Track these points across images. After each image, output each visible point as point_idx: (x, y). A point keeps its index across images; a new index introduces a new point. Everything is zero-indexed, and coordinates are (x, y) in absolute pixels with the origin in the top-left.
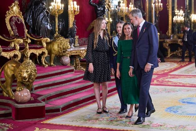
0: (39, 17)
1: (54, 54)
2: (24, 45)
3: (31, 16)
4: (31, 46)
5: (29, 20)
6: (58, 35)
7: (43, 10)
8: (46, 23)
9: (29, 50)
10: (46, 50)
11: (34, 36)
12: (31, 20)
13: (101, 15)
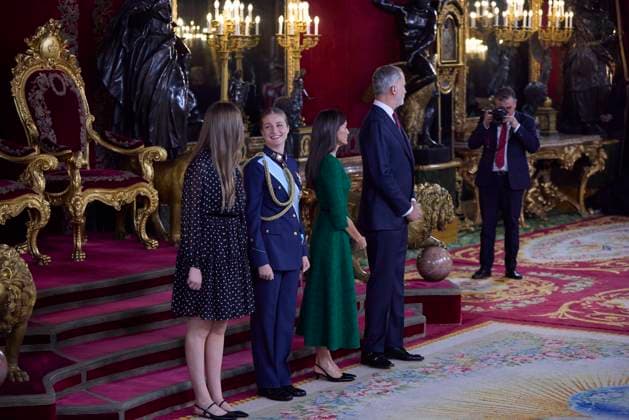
0: (146, 66)
2: (66, 174)
4: (93, 179)
5: (111, 79)
7: (165, 41)
9: (83, 190)
10: (151, 188)
11: (114, 140)
12: (121, 79)
13: (416, 46)
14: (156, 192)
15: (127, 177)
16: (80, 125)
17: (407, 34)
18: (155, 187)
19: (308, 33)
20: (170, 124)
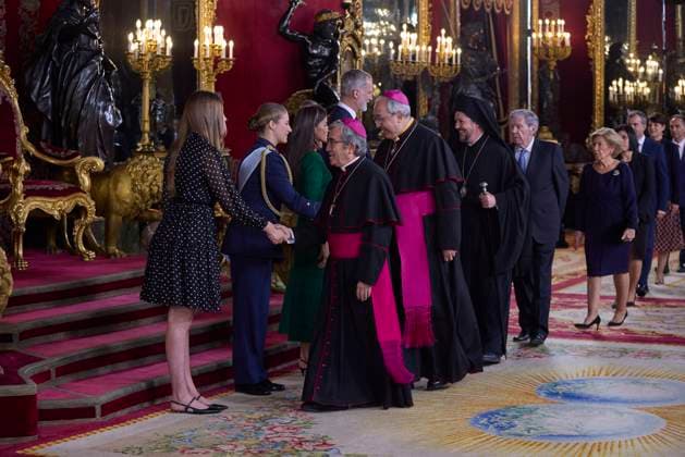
0: (74, 81)
1: (117, 213)
2: (8, 181)
3: (48, 77)
4: (34, 187)
5: (39, 95)
6: (149, 145)
7: (92, 57)
8: (101, 104)
9: (25, 198)
10: (89, 199)
11: (50, 151)
12: (48, 94)
13: (320, 75)
14: (93, 203)
15: (67, 186)
16: (15, 136)
17: (311, 63)
19: (224, 56)
20: (98, 140)
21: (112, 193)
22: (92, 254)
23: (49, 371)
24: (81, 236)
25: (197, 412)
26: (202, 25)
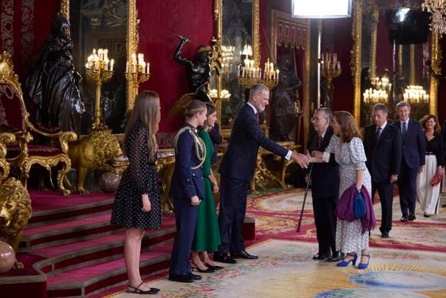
0: (57, 85)
1: (84, 167)
2: (18, 146)
3: (40, 83)
4: (34, 149)
5: (34, 93)
6: (100, 125)
7: (67, 71)
8: (73, 100)
9: (29, 157)
10: (67, 157)
11: (43, 128)
12: (40, 93)
13: (199, 85)
14: (70, 160)
15: (54, 149)
16: (21, 118)
17: (193, 77)
18: (70, 158)
19: (144, 72)
20: (71, 122)
21: (82, 154)
22: (69, 192)
23: (51, 266)
24: (62, 181)
25: (142, 292)
26: (130, 53)
